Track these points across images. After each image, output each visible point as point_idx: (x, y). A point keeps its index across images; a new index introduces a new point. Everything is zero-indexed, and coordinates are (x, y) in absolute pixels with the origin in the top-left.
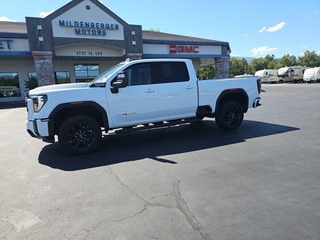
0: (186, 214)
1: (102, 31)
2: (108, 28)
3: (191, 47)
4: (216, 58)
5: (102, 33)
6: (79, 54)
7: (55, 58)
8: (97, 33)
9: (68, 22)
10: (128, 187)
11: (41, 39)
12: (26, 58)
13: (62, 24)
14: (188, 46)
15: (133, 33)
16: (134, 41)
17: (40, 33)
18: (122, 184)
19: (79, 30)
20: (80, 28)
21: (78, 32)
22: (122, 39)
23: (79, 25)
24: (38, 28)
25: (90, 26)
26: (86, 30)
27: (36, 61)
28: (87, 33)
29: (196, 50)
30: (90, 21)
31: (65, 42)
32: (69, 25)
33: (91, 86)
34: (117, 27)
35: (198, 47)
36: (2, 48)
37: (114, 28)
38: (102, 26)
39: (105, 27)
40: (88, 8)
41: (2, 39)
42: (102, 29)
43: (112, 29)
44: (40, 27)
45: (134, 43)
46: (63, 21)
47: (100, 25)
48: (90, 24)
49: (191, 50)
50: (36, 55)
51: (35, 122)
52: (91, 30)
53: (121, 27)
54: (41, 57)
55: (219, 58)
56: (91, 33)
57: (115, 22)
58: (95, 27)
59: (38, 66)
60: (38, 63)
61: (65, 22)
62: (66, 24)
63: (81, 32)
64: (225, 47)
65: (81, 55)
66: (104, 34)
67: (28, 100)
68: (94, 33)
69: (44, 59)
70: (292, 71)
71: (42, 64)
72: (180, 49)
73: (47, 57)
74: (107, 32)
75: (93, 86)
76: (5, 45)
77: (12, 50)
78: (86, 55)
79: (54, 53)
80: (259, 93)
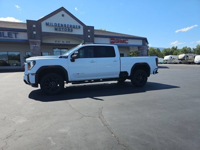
0: (102, 120)
1: (70, 29)
2: (74, 27)
3: (124, 40)
4: (139, 47)
5: (70, 30)
7: (42, 44)
8: (67, 30)
9: (51, 23)
10: (75, 109)
11: (35, 33)
12: (25, 44)
13: (47, 24)
14: (122, 39)
15: (89, 31)
16: (89, 35)
17: (34, 29)
18: (72, 108)
19: (57, 28)
20: (57, 27)
21: (56, 29)
22: (82, 34)
23: (57, 25)
24: (33, 27)
25: (64, 26)
26: (61, 28)
27: (31, 46)
28: (62, 30)
29: (126, 42)
30: (63, 23)
31: (49, 35)
32: (51, 25)
33: (60, 58)
34: (79, 27)
35: (128, 40)
36: (12, 37)
37: (78, 27)
38: (71, 26)
39: (72, 27)
40: (63, 15)
41: (12, 32)
42: (71, 28)
43: (77, 28)
44: (34, 26)
45: (89, 36)
46: (48, 23)
47: (69, 25)
48: (64, 25)
49: (123, 42)
50: (31, 42)
51: (28, 75)
52: (64, 28)
53: (82, 27)
54: (34, 43)
55: (141, 47)
56: (64, 30)
57: (78, 24)
58: (67, 26)
59: (32, 48)
60: (32, 47)
61: (49, 23)
62: (49, 25)
63: (58, 29)
64: (145, 40)
65: (57, 43)
66: (72, 31)
67: (25, 63)
68: (66, 30)
69: (36, 44)
70: (187, 56)
71: (34, 47)
72: (117, 41)
73: (38, 43)
74: (73, 29)
75: (61, 57)
76: (14, 35)
77: (17, 38)
78: (60, 43)
79: (41, 41)
80: (157, 66)
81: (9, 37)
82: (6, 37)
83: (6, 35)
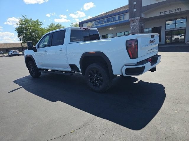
6: (161, 13)
11: (135, 10)
12: (128, 23)
17: (135, 7)
31: (148, 8)
36: (121, 20)
41: (121, 15)
44: (135, 3)
54: (134, 21)
59: (132, 27)
60: (132, 25)
77: (125, 20)
78: (166, 14)
79: (141, 17)
80: (131, 58)
82: (117, 20)
83: (117, 19)
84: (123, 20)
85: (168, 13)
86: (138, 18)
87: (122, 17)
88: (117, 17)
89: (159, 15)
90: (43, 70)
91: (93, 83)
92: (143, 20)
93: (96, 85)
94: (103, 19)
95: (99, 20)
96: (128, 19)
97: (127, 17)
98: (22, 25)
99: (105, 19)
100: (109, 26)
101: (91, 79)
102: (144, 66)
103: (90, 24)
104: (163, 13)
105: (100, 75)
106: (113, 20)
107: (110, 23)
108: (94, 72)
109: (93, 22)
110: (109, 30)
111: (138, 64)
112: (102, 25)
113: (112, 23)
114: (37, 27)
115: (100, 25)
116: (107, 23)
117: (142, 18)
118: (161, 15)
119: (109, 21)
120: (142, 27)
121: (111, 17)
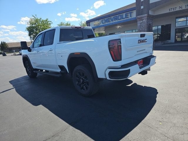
6: (171, 10)
11: (142, 7)
12: (135, 21)
17: (142, 3)
31: (157, 5)
54: (141, 19)
59: (139, 25)
60: (139, 23)
73: (144, 18)
77: (132, 17)
78: (176, 10)
79: (148, 15)
80: (114, 61)
81: (126, 18)
82: (124, 18)
83: (124, 16)
84: (130, 18)
85: (178, 9)
86: (146, 15)
87: (129, 14)
88: (124, 14)
89: (168, 11)
90: (38, 70)
91: (80, 85)
92: (150, 18)
93: (83, 88)
94: (110, 17)
95: (106, 19)
96: (135, 17)
97: (134, 15)
98: (33, 25)
99: (112, 17)
100: (116, 25)
101: (78, 82)
102: (130, 70)
103: (97, 23)
104: (173, 9)
105: (86, 78)
106: (120, 18)
107: (117, 21)
108: (80, 75)
109: (100, 21)
110: (117, 28)
111: (123, 66)
112: (109, 23)
113: (119, 21)
114: (47, 26)
115: (107, 23)
116: (114, 21)
117: (150, 15)
118: (170, 12)
119: (116, 19)
120: (150, 25)
121: (117, 15)
